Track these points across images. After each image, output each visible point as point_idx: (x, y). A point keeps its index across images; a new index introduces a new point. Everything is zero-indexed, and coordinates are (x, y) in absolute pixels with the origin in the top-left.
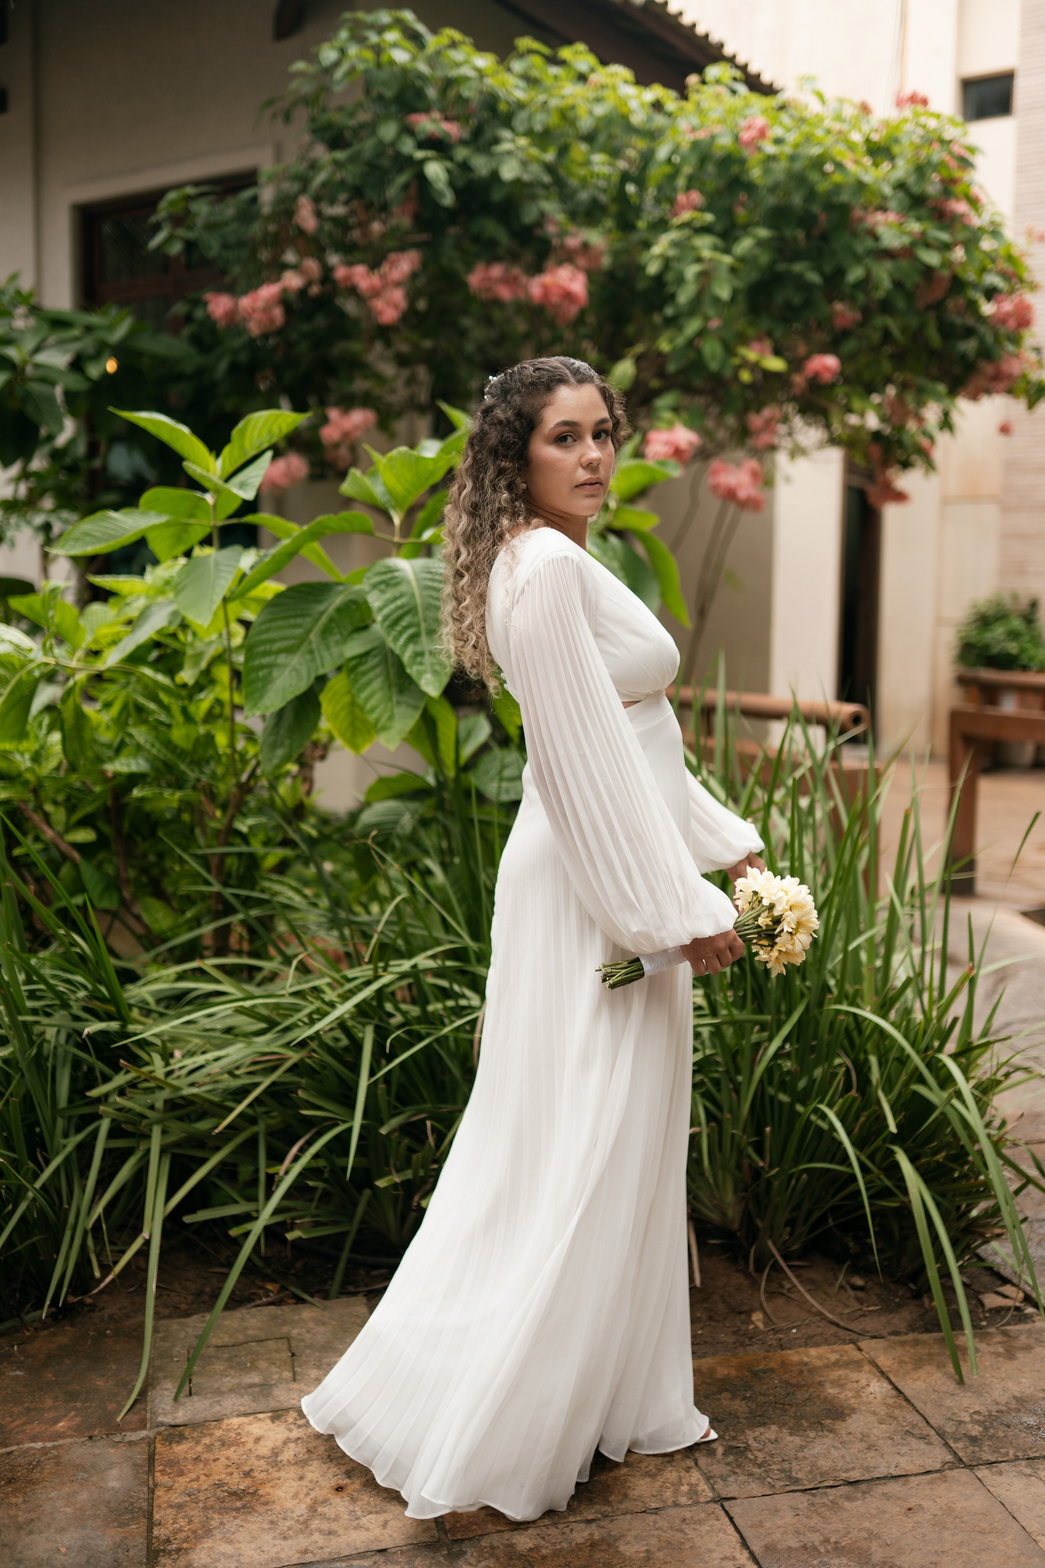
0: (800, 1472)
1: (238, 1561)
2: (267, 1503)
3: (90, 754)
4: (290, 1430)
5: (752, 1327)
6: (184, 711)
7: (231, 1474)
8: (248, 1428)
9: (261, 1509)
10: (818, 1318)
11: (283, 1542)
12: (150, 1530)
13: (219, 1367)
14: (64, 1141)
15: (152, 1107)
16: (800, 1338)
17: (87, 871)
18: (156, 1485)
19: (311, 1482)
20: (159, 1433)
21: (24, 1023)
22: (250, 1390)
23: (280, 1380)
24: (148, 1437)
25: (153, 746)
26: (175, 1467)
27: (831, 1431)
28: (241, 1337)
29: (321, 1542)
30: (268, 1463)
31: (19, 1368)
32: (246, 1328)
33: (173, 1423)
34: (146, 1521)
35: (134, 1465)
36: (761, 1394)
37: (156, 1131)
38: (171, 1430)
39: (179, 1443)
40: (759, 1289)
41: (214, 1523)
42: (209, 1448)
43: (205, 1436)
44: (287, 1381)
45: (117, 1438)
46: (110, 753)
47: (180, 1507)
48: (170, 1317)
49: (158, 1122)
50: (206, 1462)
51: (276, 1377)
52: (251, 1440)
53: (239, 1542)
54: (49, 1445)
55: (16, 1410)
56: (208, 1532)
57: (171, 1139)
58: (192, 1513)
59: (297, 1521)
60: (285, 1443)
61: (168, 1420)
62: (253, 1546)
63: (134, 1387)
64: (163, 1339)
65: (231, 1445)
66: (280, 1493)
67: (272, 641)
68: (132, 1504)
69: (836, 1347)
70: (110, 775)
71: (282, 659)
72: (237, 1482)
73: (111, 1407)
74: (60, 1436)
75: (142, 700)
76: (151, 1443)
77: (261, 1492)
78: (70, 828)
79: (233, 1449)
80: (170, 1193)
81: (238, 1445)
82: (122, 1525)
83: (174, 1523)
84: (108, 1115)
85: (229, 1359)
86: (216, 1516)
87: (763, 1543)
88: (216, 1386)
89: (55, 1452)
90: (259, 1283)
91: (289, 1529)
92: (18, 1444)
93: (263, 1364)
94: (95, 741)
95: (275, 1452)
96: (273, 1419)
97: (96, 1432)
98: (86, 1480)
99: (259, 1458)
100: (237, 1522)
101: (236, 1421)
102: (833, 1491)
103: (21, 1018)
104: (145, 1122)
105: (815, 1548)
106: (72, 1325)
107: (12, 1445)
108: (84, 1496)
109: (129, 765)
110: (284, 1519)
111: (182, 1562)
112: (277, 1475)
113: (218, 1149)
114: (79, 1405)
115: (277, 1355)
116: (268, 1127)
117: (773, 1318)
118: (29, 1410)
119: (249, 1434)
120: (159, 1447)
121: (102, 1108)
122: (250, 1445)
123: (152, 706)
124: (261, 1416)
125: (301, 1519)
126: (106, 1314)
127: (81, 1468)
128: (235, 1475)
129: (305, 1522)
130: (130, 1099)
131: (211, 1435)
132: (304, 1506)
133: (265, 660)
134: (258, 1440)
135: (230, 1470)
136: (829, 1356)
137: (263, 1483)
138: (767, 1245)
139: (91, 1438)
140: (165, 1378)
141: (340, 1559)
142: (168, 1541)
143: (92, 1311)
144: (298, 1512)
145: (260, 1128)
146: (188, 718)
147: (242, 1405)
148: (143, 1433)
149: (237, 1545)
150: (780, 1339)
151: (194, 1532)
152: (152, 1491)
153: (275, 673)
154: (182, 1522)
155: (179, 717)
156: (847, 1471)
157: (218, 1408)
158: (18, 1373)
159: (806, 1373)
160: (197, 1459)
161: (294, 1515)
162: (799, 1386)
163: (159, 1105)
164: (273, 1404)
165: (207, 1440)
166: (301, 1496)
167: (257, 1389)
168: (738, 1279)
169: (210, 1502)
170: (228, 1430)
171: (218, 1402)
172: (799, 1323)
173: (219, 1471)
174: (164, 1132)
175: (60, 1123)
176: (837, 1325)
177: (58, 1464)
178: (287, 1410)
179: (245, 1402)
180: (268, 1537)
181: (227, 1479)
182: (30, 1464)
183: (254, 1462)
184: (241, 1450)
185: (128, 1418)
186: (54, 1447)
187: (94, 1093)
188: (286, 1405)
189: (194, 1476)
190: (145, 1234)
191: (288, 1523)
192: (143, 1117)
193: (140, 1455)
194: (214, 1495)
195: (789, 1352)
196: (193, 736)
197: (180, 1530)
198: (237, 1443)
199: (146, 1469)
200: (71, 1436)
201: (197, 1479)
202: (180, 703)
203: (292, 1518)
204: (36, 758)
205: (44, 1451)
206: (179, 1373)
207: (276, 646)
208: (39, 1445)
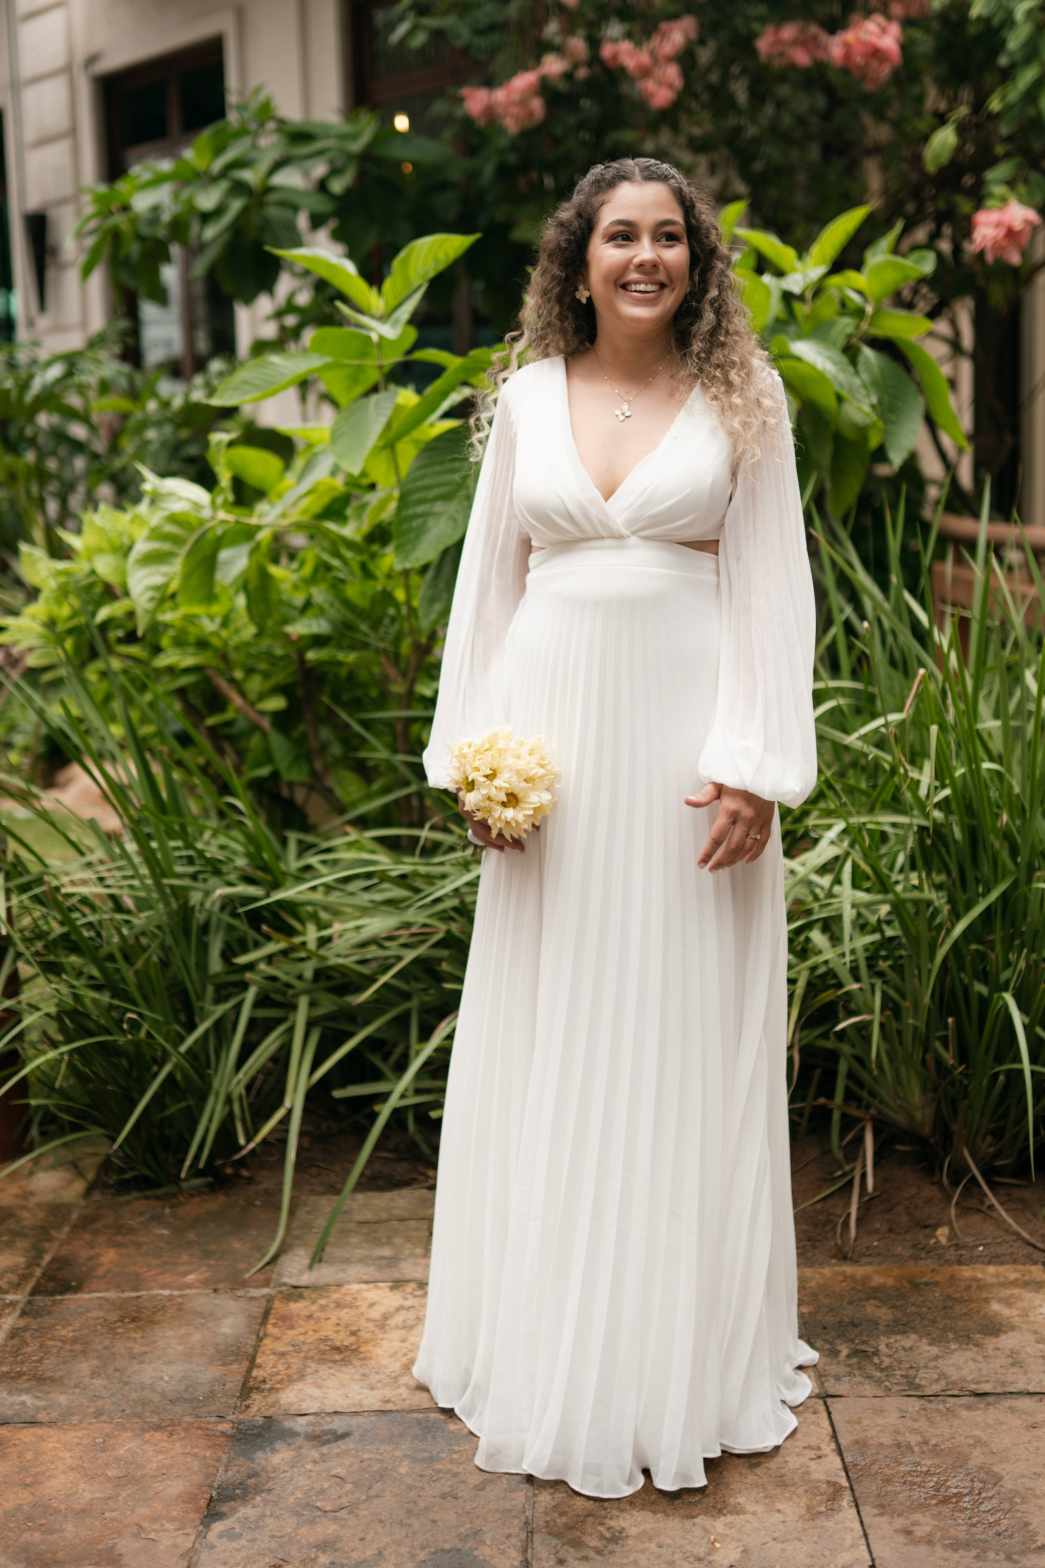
0: (924, 1377)
1: (322, 1403)
2: (364, 1359)
3: (277, 616)
4: (406, 1299)
5: (933, 1241)
6: (364, 567)
7: (338, 1332)
8: (365, 1294)
9: (357, 1363)
10: (1015, 1238)
11: (369, 1392)
12: (249, 1371)
13: (354, 1240)
14: (213, 1008)
15: (300, 977)
16: (985, 1256)
17: (277, 741)
18: (266, 1335)
19: (412, 1344)
20: (281, 1292)
21: (172, 887)
22: (378, 1262)
23: (411, 1255)
24: (269, 1295)
25: (332, 605)
26: (287, 1321)
27: (977, 1345)
28: (384, 1215)
29: (404, 1396)
30: (377, 1326)
31: (166, 1228)
32: (392, 1208)
33: (295, 1283)
34: (247, 1363)
35: (250, 1316)
36: (914, 1305)
37: (303, 1003)
38: (292, 1290)
39: (296, 1301)
40: (951, 1203)
41: (309, 1370)
42: (323, 1308)
43: (322, 1297)
44: (417, 1256)
45: (240, 1293)
46: (294, 613)
47: (283, 1354)
48: (322, 1194)
49: (306, 992)
50: (318, 1320)
51: (407, 1252)
52: (365, 1305)
53: (328, 1388)
54: (176, 1293)
55: (154, 1262)
56: (302, 1376)
57: (320, 1011)
58: (292, 1360)
59: (389, 1376)
60: (398, 1310)
61: (293, 1281)
62: (340, 1392)
63: (268, 1251)
64: (309, 1213)
65: (345, 1307)
66: (379, 1351)
67: (428, 488)
68: (239, 1348)
69: (1021, 1267)
70: (294, 637)
71: (438, 507)
72: (342, 1339)
73: (241, 1266)
74: (189, 1286)
75: (326, 557)
76: (270, 1300)
77: (361, 1349)
78: (263, 696)
79: (346, 1310)
80: (316, 1064)
81: (351, 1307)
82: (225, 1364)
83: (274, 1367)
84: (255, 982)
85: (367, 1234)
86: (313, 1365)
87: (855, 1438)
88: (347, 1256)
89: (180, 1300)
90: (421, 1169)
91: (379, 1381)
92: (147, 1290)
93: (398, 1240)
94: (282, 602)
95: (386, 1317)
96: (392, 1288)
97: (221, 1286)
98: (202, 1325)
99: (368, 1320)
100: (331, 1371)
101: (355, 1287)
102: (955, 1400)
103: (165, 881)
104: (291, 992)
105: (909, 1447)
106: (227, 1195)
107: (142, 1290)
108: (197, 1337)
109: (310, 626)
110: (377, 1373)
111: (271, 1399)
112: (382, 1336)
113: (367, 1023)
114: (212, 1262)
115: (414, 1234)
116: (422, 1004)
117: (959, 1233)
118: (166, 1263)
119: (365, 1299)
120: (277, 1304)
121: (248, 976)
122: (362, 1309)
123: (335, 562)
124: (381, 1284)
125: (393, 1375)
126: (261, 1188)
127: (202, 1315)
128: (342, 1333)
129: (396, 1378)
130: (278, 968)
131: (328, 1297)
132: (398, 1364)
133: (420, 509)
134: (372, 1305)
135: (338, 1328)
136: (1007, 1274)
137: (366, 1342)
138: (962, 1154)
139: (215, 1290)
140: (300, 1245)
141: (419, 1411)
142: (264, 1381)
143: (249, 1184)
144: (391, 1368)
145: (414, 1004)
146: (367, 573)
147: (366, 1274)
148: (265, 1291)
149: (325, 1390)
150: (961, 1255)
151: (289, 1376)
152: (260, 1339)
153: (431, 522)
154: (280, 1367)
155: (358, 573)
156: (978, 1383)
157: (342, 1275)
158: (165, 1232)
159: (974, 1288)
160: (310, 1317)
161: (387, 1371)
162: (962, 1301)
163: (308, 974)
164: (396, 1275)
165: (323, 1302)
166: (399, 1356)
167: (385, 1262)
168: (930, 1191)
169: (311, 1354)
170: (346, 1294)
171: (344, 1270)
172: (989, 1241)
173: (328, 1330)
174: (312, 1004)
175: (210, 990)
176: (1034, 1246)
177: (180, 1310)
178: (408, 1281)
179: (370, 1271)
180: (356, 1386)
181: (333, 1336)
182: (155, 1307)
183: (363, 1323)
184: (353, 1312)
185: (255, 1277)
186: (181, 1296)
187: (242, 960)
188: (408, 1277)
189: (302, 1330)
190: (287, 1103)
191: (378, 1377)
192: (288, 986)
193: (257, 1309)
194: (317, 1348)
195: (963, 1267)
196: (370, 592)
197: (277, 1374)
198: (351, 1306)
199: (259, 1321)
200: (197, 1288)
201: (305, 1333)
202: (359, 558)
203: (385, 1373)
204: (226, 622)
205: (171, 1298)
206: (314, 1241)
207: (432, 494)
208: (167, 1292)
